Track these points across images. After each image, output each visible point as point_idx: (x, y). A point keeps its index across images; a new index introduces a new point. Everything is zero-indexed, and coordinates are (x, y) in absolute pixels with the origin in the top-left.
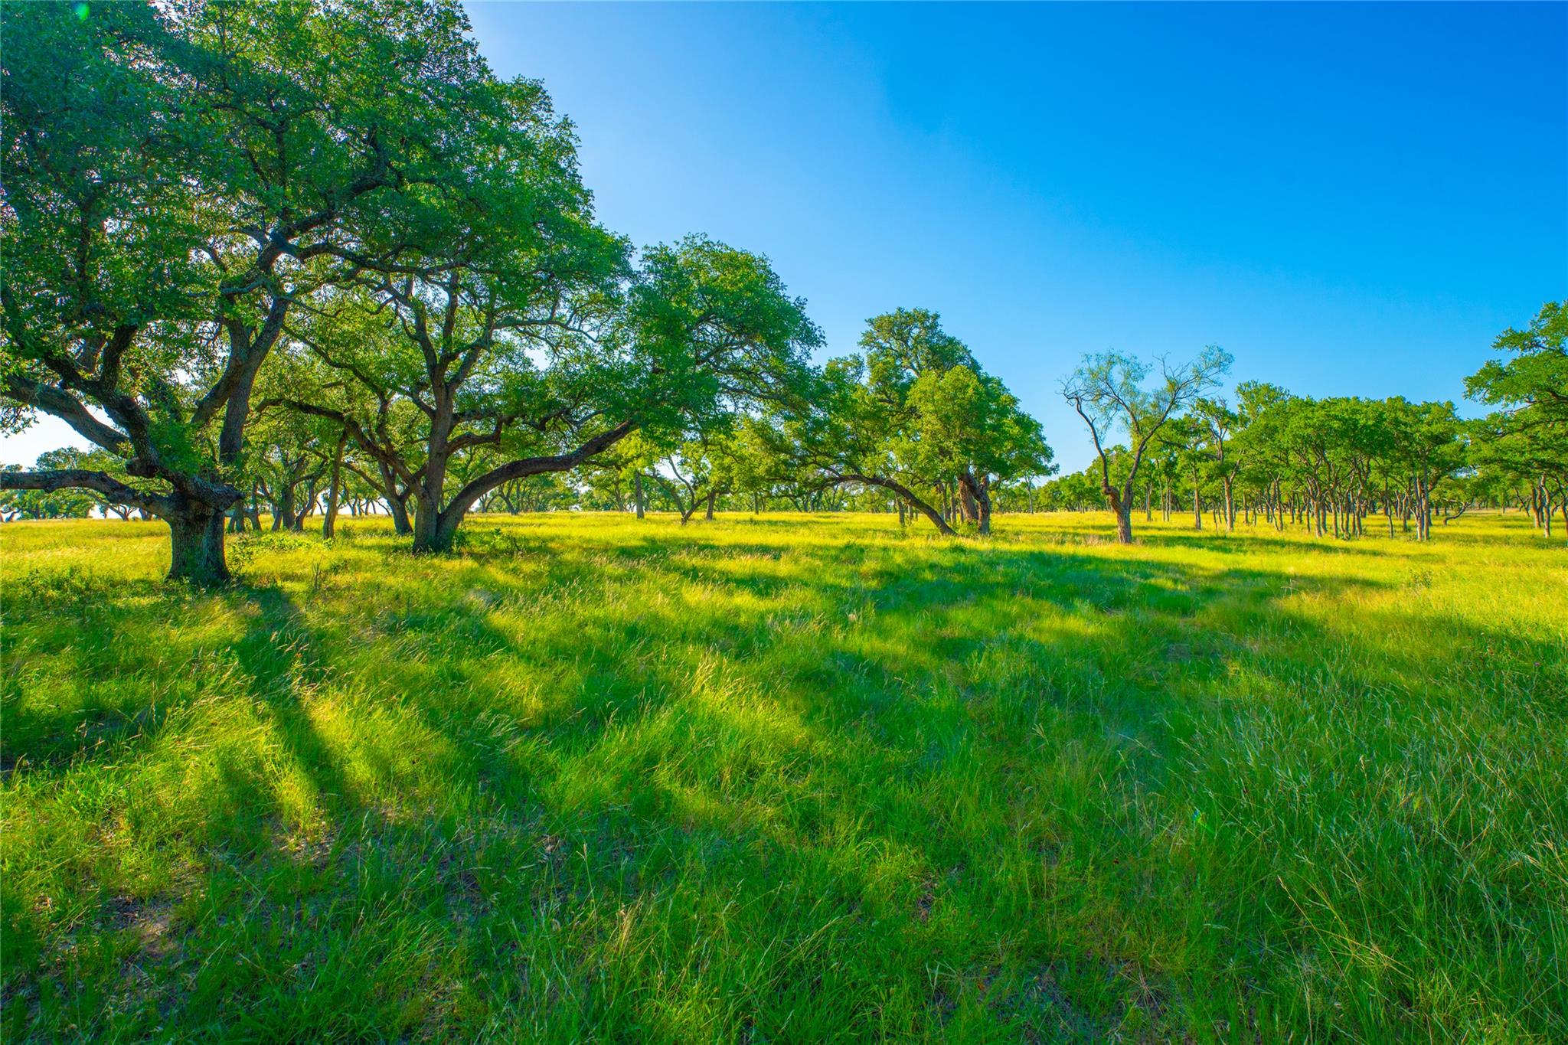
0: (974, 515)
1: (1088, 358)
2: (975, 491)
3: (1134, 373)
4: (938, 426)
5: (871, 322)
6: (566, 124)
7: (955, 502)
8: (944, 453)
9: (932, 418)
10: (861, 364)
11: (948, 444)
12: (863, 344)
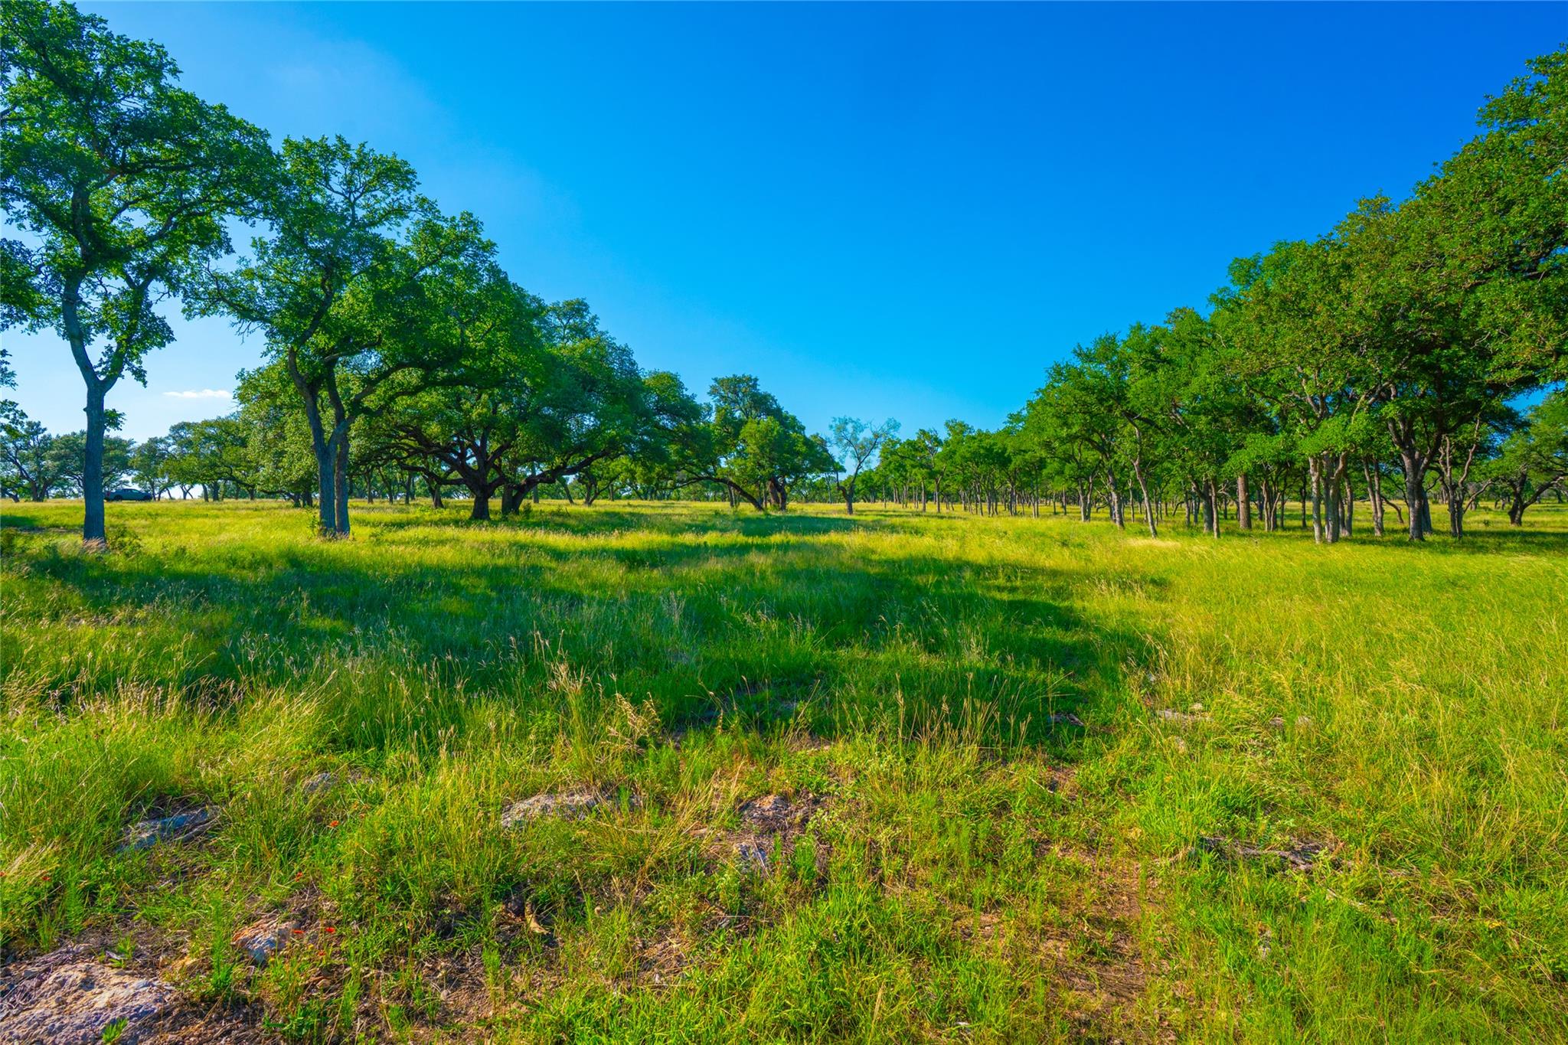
0: (777, 501)
1: (835, 420)
2: (777, 488)
3: (859, 428)
4: (758, 451)
5: (716, 380)
6: (595, 318)
7: (767, 494)
8: (761, 466)
9: (755, 447)
10: (711, 409)
11: (763, 462)
12: (710, 393)
